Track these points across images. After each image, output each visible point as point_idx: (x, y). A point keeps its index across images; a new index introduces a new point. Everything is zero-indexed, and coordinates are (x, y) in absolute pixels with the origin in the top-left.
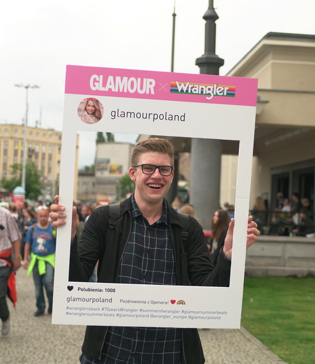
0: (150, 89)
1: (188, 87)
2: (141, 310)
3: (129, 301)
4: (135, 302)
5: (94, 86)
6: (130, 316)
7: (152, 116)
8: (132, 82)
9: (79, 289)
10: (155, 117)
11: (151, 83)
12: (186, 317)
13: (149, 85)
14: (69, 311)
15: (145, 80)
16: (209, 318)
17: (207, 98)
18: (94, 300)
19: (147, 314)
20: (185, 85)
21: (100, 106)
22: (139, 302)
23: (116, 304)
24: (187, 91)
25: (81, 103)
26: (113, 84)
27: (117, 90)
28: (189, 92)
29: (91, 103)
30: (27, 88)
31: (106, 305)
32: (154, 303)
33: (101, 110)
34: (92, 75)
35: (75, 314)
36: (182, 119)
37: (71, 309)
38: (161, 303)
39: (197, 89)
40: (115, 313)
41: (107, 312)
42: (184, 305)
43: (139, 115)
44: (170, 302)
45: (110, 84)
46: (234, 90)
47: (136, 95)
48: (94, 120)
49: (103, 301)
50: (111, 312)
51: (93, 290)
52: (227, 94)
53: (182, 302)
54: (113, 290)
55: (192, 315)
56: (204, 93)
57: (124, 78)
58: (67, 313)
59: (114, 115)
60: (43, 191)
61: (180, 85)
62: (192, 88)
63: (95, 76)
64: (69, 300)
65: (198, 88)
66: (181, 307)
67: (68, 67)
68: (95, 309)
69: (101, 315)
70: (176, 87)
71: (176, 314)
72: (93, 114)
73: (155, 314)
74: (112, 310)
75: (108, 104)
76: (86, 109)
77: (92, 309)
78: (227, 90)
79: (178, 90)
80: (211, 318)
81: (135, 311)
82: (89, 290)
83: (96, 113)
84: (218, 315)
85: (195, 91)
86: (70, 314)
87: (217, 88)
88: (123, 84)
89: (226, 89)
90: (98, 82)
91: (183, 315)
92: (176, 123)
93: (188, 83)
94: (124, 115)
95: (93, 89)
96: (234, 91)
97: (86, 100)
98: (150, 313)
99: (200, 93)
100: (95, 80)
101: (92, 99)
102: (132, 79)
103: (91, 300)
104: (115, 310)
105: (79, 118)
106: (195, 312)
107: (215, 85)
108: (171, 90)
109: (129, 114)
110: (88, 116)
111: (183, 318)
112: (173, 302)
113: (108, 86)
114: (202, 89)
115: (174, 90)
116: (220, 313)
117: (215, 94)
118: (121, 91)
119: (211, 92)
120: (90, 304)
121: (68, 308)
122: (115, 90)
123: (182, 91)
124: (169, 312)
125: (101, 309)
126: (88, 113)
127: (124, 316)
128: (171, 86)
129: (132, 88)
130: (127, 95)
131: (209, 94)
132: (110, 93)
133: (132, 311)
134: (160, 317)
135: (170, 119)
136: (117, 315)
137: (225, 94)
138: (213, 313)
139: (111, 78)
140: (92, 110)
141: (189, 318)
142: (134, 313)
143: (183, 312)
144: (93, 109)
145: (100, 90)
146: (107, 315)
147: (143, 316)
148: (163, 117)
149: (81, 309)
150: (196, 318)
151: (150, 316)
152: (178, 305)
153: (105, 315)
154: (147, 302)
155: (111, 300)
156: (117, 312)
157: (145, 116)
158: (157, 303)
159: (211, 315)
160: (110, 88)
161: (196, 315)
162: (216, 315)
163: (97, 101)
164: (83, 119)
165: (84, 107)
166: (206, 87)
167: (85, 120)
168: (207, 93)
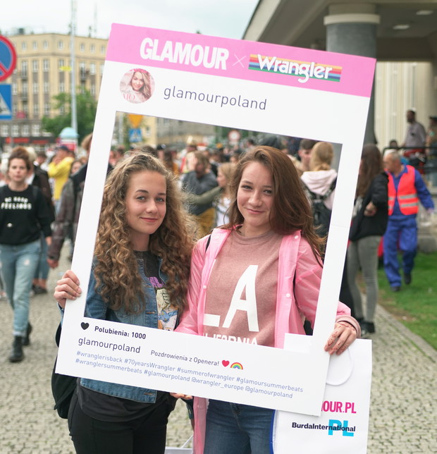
0: (221, 62)
1: (274, 64)
2: (179, 369)
3: (163, 355)
4: (172, 357)
5: (146, 53)
6: (163, 375)
7: (219, 100)
8: (198, 52)
9: (96, 328)
11: (223, 55)
12: (242, 388)
13: (220, 57)
14: (81, 358)
15: (215, 49)
16: (275, 394)
17: (300, 80)
18: (115, 347)
19: (187, 375)
20: (270, 61)
21: (151, 80)
22: (177, 357)
23: (145, 356)
24: (272, 69)
25: (126, 74)
26: (171, 52)
27: (175, 61)
28: (275, 70)
31: (131, 355)
32: (199, 361)
33: (152, 86)
34: (145, 38)
35: (88, 363)
36: (262, 107)
37: (83, 355)
38: (209, 363)
39: (286, 67)
40: (143, 369)
41: (131, 366)
42: (241, 370)
43: (201, 97)
44: (221, 364)
45: (168, 52)
46: (339, 73)
47: (201, 69)
48: (140, 99)
49: (128, 349)
50: (137, 367)
51: (116, 332)
52: (329, 77)
53: (238, 366)
54: (143, 336)
55: (252, 386)
56: (296, 73)
57: (187, 45)
58: (77, 360)
59: (168, 94)
61: (263, 60)
62: (279, 65)
63: (148, 40)
64: (81, 342)
65: (288, 65)
66: (236, 372)
67: (115, 26)
68: (115, 360)
69: (122, 369)
70: (258, 62)
71: (228, 382)
72: (141, 90)
73: (198, 377)
74: (138, 363)
75: (161, 79)
76: (131, 83)
77: (111, 359)
78: (330, 72)
79: (259, 67)
80: (279, 394)
81: (171, 369)
82: (110, 331)
83: (144, 90)
84: (290, 392)
85: (284, 69)
86: (82, 362)
87: (315, 67)
88: (185, 52)
89: (329, 69)
90: (152, 48)
91: (238, 384)
92: (253, 111)
93: (275, 58)
94: (182, 95)
95: (144, 57)
97: (133, 71)
98: (191, 376)
99: (290, 72)
100: (147, 46)
101: (140, 71)
102: (198, 47)
103: (112, 346)
104: (143, 365)
106: (256, 383)
107: (313, 64)
108: (250, 66)
109: (189, 94)
110: (134, 93)
111: (238, 388)
112: (225, 363)
113: (164, 55)
115: (254, 65)
116: (292, 389)
117: (311, 75)
118: (181, 62)
119: (305, 72)
120: (109, 352)
121: (79, 353)
122: (173, 60)
123: (265, 68)
124: (219, 377)
125: (123, 361)
126: (134, 89)
127: (155, 374)
128: (251, 60)
129: (197, 58)
130: (189, 68)
131: (303, 76)
132: (166, 64)
133: (166, 369)
134: (205, 382)
135: (245, 105)
136: (146, 372)
137: (326, 77)
138: (283, 387)
139: (169, 44)
140: (139, 86)
141: (246, 390)
142: (168, 372)
143: (238, 379)
144: (141, 83)
145: (153, 59)
146: (132, 370)
147: (182, 379)
148: (235, 102)
149: (96, 357)
150: (257, 391)
151: (191, 379)
152: (232, 369)
153: (129, 369)
154: (189, 359)
155: (138, 350)
156: (145, 368)
157: (210, 99)
158: (202, 361)
159: (278, 390)
160: (166, 57)
161: (258, 387)
162: (286, 391)
163: (147, 73)
164: (126, 95)
165: (128, 81)
166: (300, 65)
167: (129, 98)
168: (301, 73)
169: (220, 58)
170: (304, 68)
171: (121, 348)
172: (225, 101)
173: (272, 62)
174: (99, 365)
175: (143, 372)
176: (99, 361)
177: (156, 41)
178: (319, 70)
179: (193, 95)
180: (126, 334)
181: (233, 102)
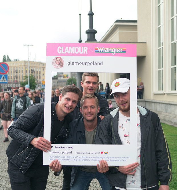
0: (85, 51)
1: (103, 50)
2: (86, 157)
3: (80, 153)
4: (83, 153)
5: (60, 52)
6: (81, 160)
7: (87, 64)
8: (77, 49)
9: (55, 147)
11: (85, 49)
15: (83, 47)
17: (112, 54)
18: (63, 153)
22: (85, 153)
23: (74, 154)
24: (103, 51)
27: (70, 53)
28: (104, 52)
29: (58, 59)
30: (28, 46)
31: (69, 155)
32: (93, 153)
33: (63, 62)
34: (58, 47)
36: (101, 64)
37: (52, 157)
38: (96, 153)
39: (107, 50)
40: (74, 159)
41: (70, 159)
43: (80, 64)
44: (100, 153)
45: (67, 50)
47: (79, 55)
48: (60, 67)
49: (68, 153)
50: (72, 158)
51: (62, 148)
53: (106, 153)
54: (72, 148)
55: (112, 159)
56: (111, 52)
57: (73, 47)
58: (50, 159)
59: (69, 64)
60: (36, 86)
61: (99, 49)
62: (105, 50)
63: (60, 47)
64: (51, 153)
66: (106, 155)
67: (48, 44)
69: (66, 160)
70: (98, 50)
72: (59, 64)
73: (93, 159)
74: (72, 157)
75: (66, 59)
76: (56, 62)
77: (62, 157)
78: (122, 50)
79: (98, 51)
82: (60, 148)
83: (61, 64)
84: (125, 159)
85: (107, 51)
86: (52, 159)
87: (117, 49)
88: (73, 50)
89: (121, 49)
90: (61, 50)
91: (107, 159)
92: (98, 66)
93: (103, 48)
94: (73, 64)
95: (59, 53)
96: (125, 50)
97: (56, 58)
98: (91, 159)
99: (109, 52)
100: (60, 49)
101: (58, 58)
102: (77, 47)
103: (62, 153)
104: (73, 157)
106: (113, 158)
107: (116, 48)
108: (95, 51)
109: (76, 63)
110: (57, 65)
112: (102, 153)
113: (66, 51)
114: (110, 50)
117: (116, 52)
118: (72, 53)
119: (114, 51)
121: (50, 157)
123: (100, 51)
124: (100, 158)
125: (67, 157)
127: (78, 160)
128: (95, 50)
129: (77, 51)
130: (75, 55)
132: (67, 54)
133: (82, 158)
134: (96, 160)
135: (96, 64)
136: (75, 160)
137: (121, 52)
138: (123, 158)
139: (67, 48)
140: (59, 63)
141: (110, 160)
142: (83, 159)
143: (107, 157)
144: (59, 62)
145: (62, 53)
146: (70, 160)
147: (88, 160)
148: (92, 64)
149: (57, 157)
150: (114, 160)
152: (104, 154)
154: (89, 153)
155: (71, 153)
156: (74, 158)
157: (83, 64)
158: (94, 153)
159: (121, 159)
161: (114, 159)
162: (124, 159)
163: (61, 58)
164: (55, 66)
165: (55, 61)
168: (112, 52)
169: (85, 50)
170: (113, 50)
171: (65, 153)
172: (89, 64)
173: (102, 49)
177: (62, 47)
178: (118, 50)
179: (78, 63)
180: (66, 148)
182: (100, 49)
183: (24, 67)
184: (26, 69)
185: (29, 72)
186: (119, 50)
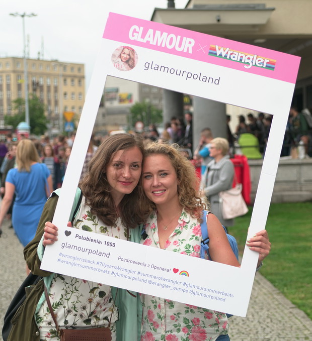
0: (188, 48)
1: (227, 53)
2: (139, 273)
3: (128, 261)
4: (135, 263)
5: (133, 36)
6: (126, 277)
7: (185, 74)
8: (172, 39)
9: (77, 236)
10: (189, 75)
11: (190, 43)
12: (187, 291)
14: (62, 258)
15: (185, 38)
16: (212, 298)
17: (245, 67)
18: (90, 252)
19: (145, 278)
20: (224, 51)
21: (135, 55)
22: (138, 263)
23: (113, 261)
24: (226, 56)
25: (117, 49)
26: (152, 37)
27: (155, 44)
28: (228, 57)
31: (102, 259)
32: (155, 268)
33: (135, 60)
34: (133, 25)
35: (67, 263)
36: (217, 82)
37: (64, 256)
38: (163, 269)
39: (236, 56)
40: (111, 270)
41: (102, 268)
42: (187, 277)
43: (172, 71)
44: (172, 270)
45: (149, 37)
46: (274, 64)
47: (173, 51)
48: (126, 68)
49: (100, 254)
50: (106, 269)
51: (92, 240)
52: (266, 66)
53: (185, 273)
54: (113, 245)
55: (194, 290)
56: (243, 61)
57: (164, 33)
58: (59, 260)
59: (148, 66)
61: (219, 49)
62: (231, 54)
63: (135, 27)
64: (64, 246)
65: (237, 55)
66: (183, 279)
68: (89, 262)
69: (94, 269)
70: (216, 50)
71: (176, 286)
72: (127, 62)
73: (153, 280)
74: (107, 266)
75: (143, 55)
76: (120, 56)
77: (86, 261)
78: (267, 63)
79: (216, 54)
80: (215, 298)
81: (132, 272)
82: (87, 239)
83: (130, 62)
84: (224, 297)
85: (234, 57)
86: (62, 262)
87: (257, 58)
88: (162, 39)
89: (266, 61)
90: (138, 33)
91: (184, 287)
92: (209, 85)
93: (228, 49)
94: (157, 68)
95: (131, 38)
97: (123, 48)
98: (148, 279)
99: (239, 60)
100: (135, 31)
101: (128, 48)
102: (172, 36)
103: (88, 251)
104: (111, 267)
105: (112, 64)
106: (198, 288)
107: (255, 56)
108: (210, 53)
109: (163, 68)
110: (121, 63)
111: (184, 291)
112: (176, 271)
113: (147, 39)
114: (242, 57)
115: (213, 53)
116: (226, 294)
117: (254, 64)
118: (159, 45)
119: (250, 61)
120: (85, 255)
121: (61, 254)
122: (153, 43)
123: (221, 55)
124: (169, 281)
125: (96, 263)
126: (122, 60)
127: (120, 275)
128: (211, 49)
129: (171, 43)
130: (165, 50)
131: (248, 64)
132: (147, 45)
133: (129, 272)
134: (158, 285)
135: (204, 80)
136: (113, 273)
137: (264, 66)
138: (218, 293)
139: (151, 31)
140: (126, 58)
141: (190, 292)
142: (130, 275)
143: (185, 284)
144: (128, 57)
145: (138, 40)
146: (102, 271)
147: (140, 280)
148: (197, 77)
149: (74, 258)
150: (198, 294)
151: (147, 282)
152: (181, 275)
153: (100, 270)
154: (147, 265)
155: (108, 255)
157: (178, 73)
158: (158, 268)
159: (215, 295)
160: (149, 40)
161: (199, 291)
162: (220, 296)
163: (133, 50)
164: (116, 65)
165: (119, 54)
166: (246, 56)
167: (117, 66)
168: (246, 62)
169: (188, 45)
170: (249, 59)
171: (95, 252)
172: (189, 76)
174: (76, 265)
175: (111, 273)
176: (76, 262)
179: (166, 69)
180: (100, 242)
181: (195, 77)
182: (222, 50)
183: (13, 76)
184: (20, 81)
185: (28, 89)
186: (260, 62)
